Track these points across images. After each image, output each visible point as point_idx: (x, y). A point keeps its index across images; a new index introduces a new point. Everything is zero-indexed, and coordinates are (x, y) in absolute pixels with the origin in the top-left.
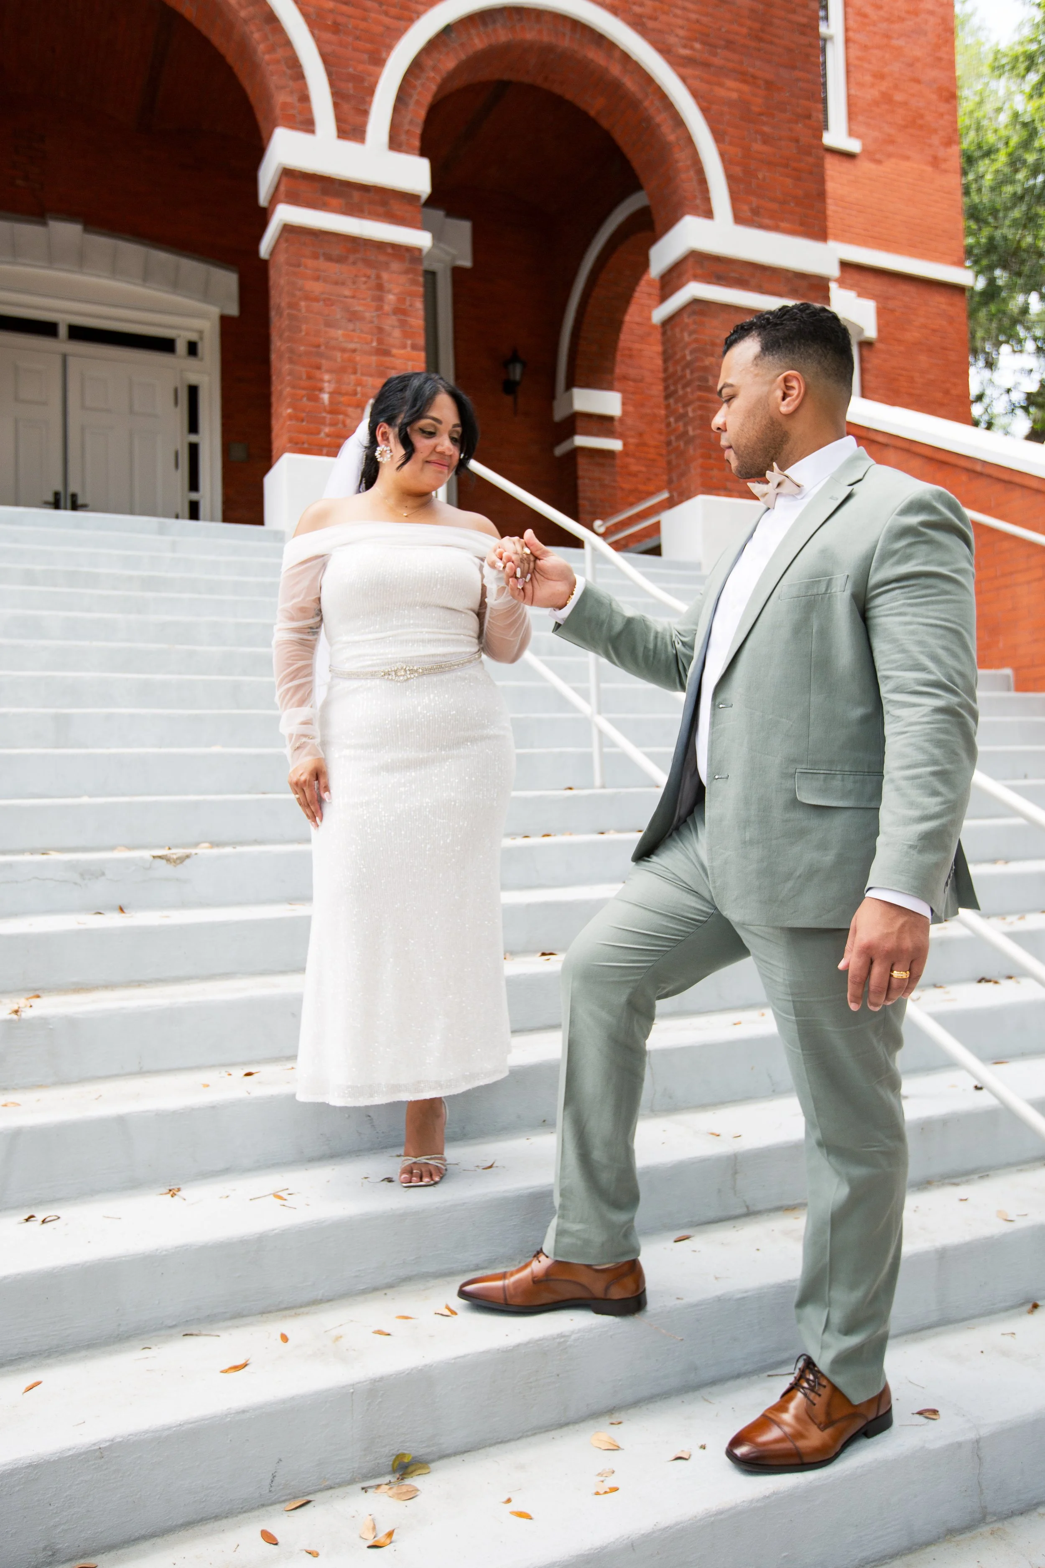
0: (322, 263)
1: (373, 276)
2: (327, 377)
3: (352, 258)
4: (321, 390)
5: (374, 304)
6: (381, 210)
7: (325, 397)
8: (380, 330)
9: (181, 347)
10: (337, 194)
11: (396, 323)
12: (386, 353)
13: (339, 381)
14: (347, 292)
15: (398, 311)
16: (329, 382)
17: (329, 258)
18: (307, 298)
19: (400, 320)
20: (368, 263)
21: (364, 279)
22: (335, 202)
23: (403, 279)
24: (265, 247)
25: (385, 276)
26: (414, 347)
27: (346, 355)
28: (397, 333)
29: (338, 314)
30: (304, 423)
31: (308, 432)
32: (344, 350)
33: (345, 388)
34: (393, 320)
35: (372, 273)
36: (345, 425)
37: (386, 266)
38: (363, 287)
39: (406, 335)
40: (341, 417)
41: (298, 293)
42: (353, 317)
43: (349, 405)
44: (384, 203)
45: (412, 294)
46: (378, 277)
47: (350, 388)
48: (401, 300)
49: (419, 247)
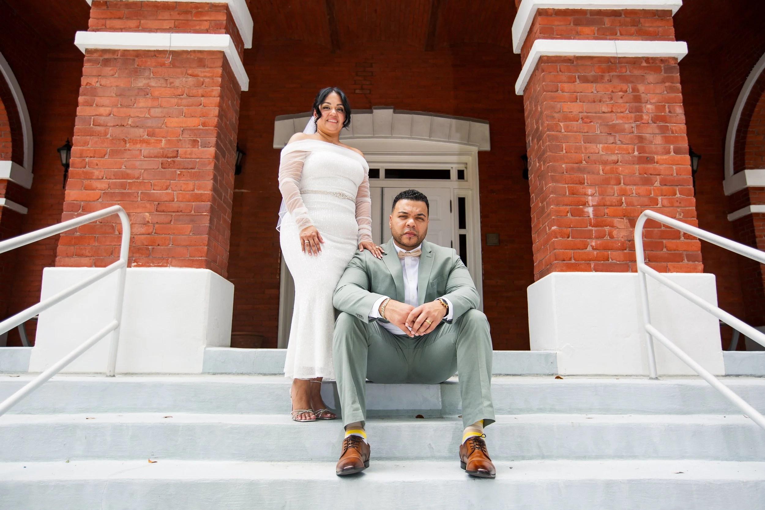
0: (578, 85)
1: (630, 90)
2: (590, 191)
3: (607, 77)
4: (585, 204)
5: (633, 115)
6: (633, 29)
7: (590, 210)
8: (641, 139)
9: (454, 175)
10: (589, 23)
11: (657, 131)
12: (650, 160)
13: (602, 193)
14: (604, 109)
15: (655, 120)
16: (592, 195)
17: (585, 80)
18: (566, 118)
19: (660, 128)
20: (623, 79)
21: (621, 94)
22: (586, 30)
23: (660, 88)
24: (519, 87)
25: (641, 88)
26: (677, 151)
27: (608, 168)
28: (658, 140)
29: (597, 129)
30: (570, 239)
31: (574, 247)
32: (605, 163)
33: (608, 199)
34: (653, 128)
35: (629, 87)
36: (612, 237)
37: (642, 79)
38: (621, 101)
39: (667, 140)
40: (607, 229)
41: (556, 115)
42: (613, 130)
43: (615, 216)
44: (635, 23)
45: (670, 101)
46: (635, 90)
47: (615, 199)
48: (660, 108)
49: (673, 56)
